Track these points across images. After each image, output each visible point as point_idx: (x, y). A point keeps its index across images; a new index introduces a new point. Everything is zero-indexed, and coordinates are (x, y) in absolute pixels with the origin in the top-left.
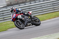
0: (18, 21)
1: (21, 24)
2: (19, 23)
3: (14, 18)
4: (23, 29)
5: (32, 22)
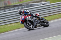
0: (27, 22)
3: (23, 20)
5: (41, 23)
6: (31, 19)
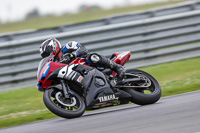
5: (120, 92)
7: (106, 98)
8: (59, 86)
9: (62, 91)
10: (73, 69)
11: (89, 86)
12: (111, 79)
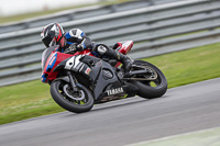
1: (77, 94)
2: (71, 89)
4: (88, 110)
6: (85, 69)
7: (114, 92)
8: (66, 78)
9: (70, 84)
10: (80, 60)
11: (97, 78)
12: (118, 71)
